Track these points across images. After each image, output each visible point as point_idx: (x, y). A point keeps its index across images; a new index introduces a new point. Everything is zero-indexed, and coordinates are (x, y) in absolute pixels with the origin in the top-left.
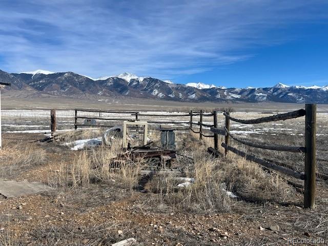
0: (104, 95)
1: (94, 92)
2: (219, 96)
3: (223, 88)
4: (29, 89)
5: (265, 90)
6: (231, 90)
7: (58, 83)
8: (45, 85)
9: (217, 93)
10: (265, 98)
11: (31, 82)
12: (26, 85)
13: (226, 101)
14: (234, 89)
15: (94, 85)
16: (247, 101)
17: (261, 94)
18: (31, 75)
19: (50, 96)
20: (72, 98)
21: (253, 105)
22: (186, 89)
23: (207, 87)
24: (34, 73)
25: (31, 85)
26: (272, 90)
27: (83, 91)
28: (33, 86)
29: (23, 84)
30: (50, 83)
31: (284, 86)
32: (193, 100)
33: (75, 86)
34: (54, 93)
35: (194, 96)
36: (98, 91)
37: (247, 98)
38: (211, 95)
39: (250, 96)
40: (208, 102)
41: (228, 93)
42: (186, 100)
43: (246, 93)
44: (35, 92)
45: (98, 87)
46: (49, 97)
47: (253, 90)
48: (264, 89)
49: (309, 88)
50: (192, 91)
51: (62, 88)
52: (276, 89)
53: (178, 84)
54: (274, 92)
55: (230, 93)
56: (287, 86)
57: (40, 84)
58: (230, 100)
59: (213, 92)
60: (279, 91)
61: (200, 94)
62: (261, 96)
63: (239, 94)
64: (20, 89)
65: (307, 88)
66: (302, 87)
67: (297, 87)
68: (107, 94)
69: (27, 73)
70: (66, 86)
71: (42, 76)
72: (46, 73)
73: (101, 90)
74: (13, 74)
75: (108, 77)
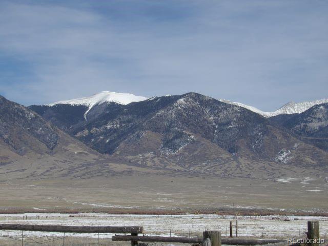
0: (297, 162)
1: (264, 153)
4: (75, 148)
7: (156, 130)
8: (121, 135)
11: (82, 129)
12: (68, 138)
15: (266, 132)
18: (83, 108)
19: (134, 168)
20: (196, 174)
24: (91, 102)
25: (81, 139)
27: (232, 150)
28: (86, 140)
29: (61, 133)
30: (132, 130)
33: (207, 135)
34: (144, 159)
36: (278, 151)
44: (92, 157)
45: (279, 137)
46: (130, 173)
51: (168, 144)
57: (107, 133)
64: (52, 149)
68: (308, 160)
69: (72, 103)
70: (179, 135)
71: (113, 110)
72: (125, 99)
73: (289, 147)
74: (34, 108)
75: (312, 104)
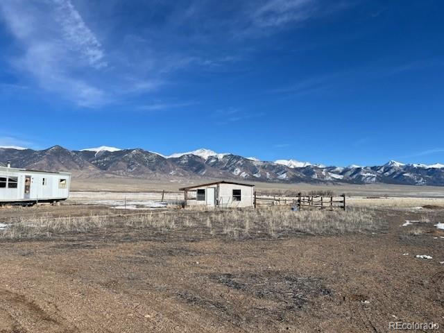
0: (177, 175)
1: (165, 172)
2: (315, 176)
3: (320, 167)
4: (91, 168)
5: (374, 169)
6: (331, 169)
7: (124, 161)
8: (110, 163)
9: (313, 173)
10: (374, 179)
11: (94, 160)
12: (89, 163)
13: (325, 182)
14: (334, 168)
15: (166, 164)
16: (351, 182)
17: (369, 174)
18: (95, 152)
19: (115, 176)
20: (140, 178)
21: (359, 187)
22: (274, 167)
23: (301, 165)
24: (98, 150)
25: (93, 164)
26: (382, 170)
27: (153, 170)
28: (96, 164)
29: (85, 162)
30: (115, 161)
31: (397, 164)
32: (284, 181)
33: (144, 164)
34: (119, 173)
35: (284, 176)
36: (170, 171)
37: (351, 178)
38: (306, 175)
39: (354, 177)
40: (302, 183)
41: (327, 172)
42: (274, 180)
43: (349, 173)
44: (98, 171)
45: (171, 166)
46: (114, 177)
47: (359, 170)
48: (372, 168)
49: (431, 167)
50: (281, 170)
51: (129, 167)
52: (388, 169)
53: (264, 162)
54: (385, 171)
55: (329, 173)
56: (402, 165)
57: (104, 162)
58: (329, 181)
59: (308, 171)
60: (392, 171)
61: (292, 173)
62: (369, 176)
63: (340, 174)
64: (82, 168)
65: (428, 167)
66: (421, 166)
67: (415, 166)
68: (181, 174)
69: (90, 150)
70: (133, 164)
71: (107, 153)
72: (112, 149)
73: (174, 169)
74: (74, 152)
75: (182, 154)
